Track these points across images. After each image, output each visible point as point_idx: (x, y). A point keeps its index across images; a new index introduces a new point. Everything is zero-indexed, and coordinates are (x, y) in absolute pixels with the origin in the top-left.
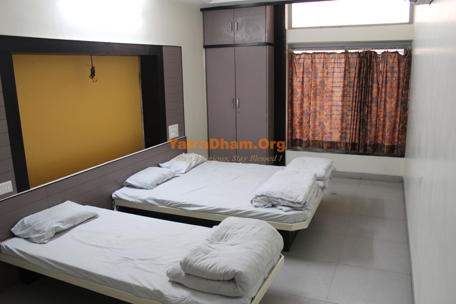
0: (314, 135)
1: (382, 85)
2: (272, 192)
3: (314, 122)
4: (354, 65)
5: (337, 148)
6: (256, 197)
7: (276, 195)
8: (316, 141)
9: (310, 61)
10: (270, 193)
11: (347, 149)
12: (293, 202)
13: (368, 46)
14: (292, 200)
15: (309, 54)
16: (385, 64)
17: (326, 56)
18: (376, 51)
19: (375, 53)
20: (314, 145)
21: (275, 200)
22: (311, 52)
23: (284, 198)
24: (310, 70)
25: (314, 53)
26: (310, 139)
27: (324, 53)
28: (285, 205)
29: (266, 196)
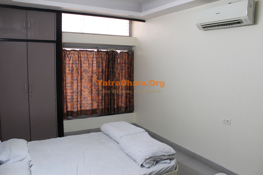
0: (81, 107)
1: (120, 71)
2: (156, 153)
3: (81, 98)
4: (104, 59)
5: (96, 113)
6: (145, 161)
7: (158, 154)
8: (83, 110)
9: (77, 55)
10: (155, 154)
11: (102, 113)
12: (169, 155)
13: (112, 48)
14: (169, 154)
15: (77, 51)
16: (121, 59)
17: (88, 53)
18: (117, 51)
19: (117, 52)
20: (81, 114)
21: (159, 158)
22: (78, 49)
23: (164, 154)
24: (77, 62)
25: (80, 50)
26: (79, 110)
27: (87, 51)
28: (166, 159)
29: (152, 157)
